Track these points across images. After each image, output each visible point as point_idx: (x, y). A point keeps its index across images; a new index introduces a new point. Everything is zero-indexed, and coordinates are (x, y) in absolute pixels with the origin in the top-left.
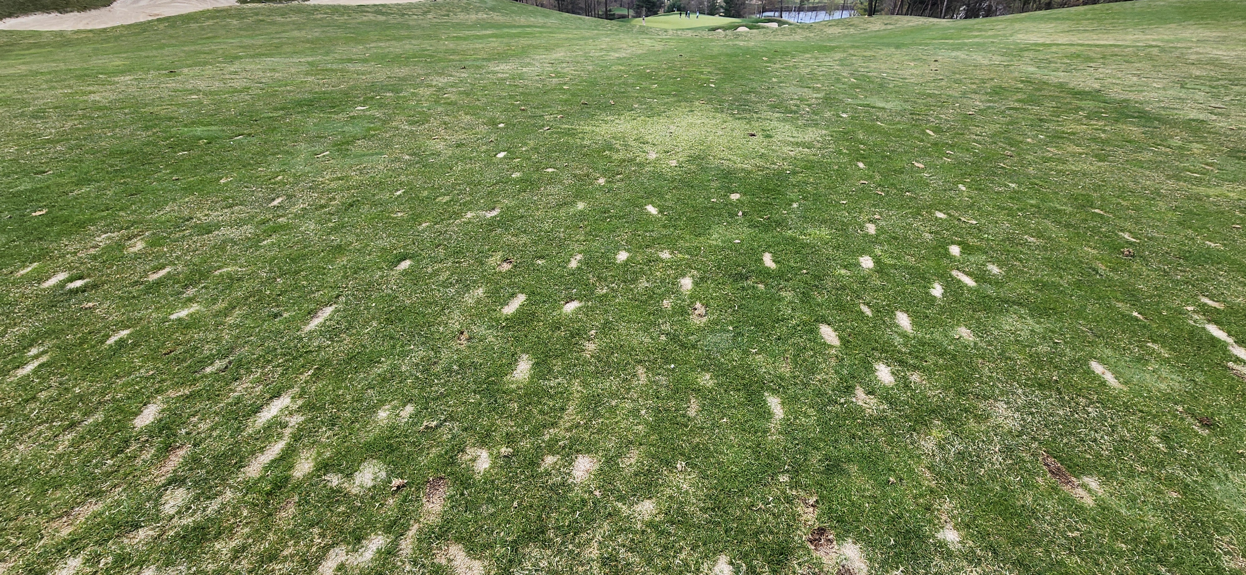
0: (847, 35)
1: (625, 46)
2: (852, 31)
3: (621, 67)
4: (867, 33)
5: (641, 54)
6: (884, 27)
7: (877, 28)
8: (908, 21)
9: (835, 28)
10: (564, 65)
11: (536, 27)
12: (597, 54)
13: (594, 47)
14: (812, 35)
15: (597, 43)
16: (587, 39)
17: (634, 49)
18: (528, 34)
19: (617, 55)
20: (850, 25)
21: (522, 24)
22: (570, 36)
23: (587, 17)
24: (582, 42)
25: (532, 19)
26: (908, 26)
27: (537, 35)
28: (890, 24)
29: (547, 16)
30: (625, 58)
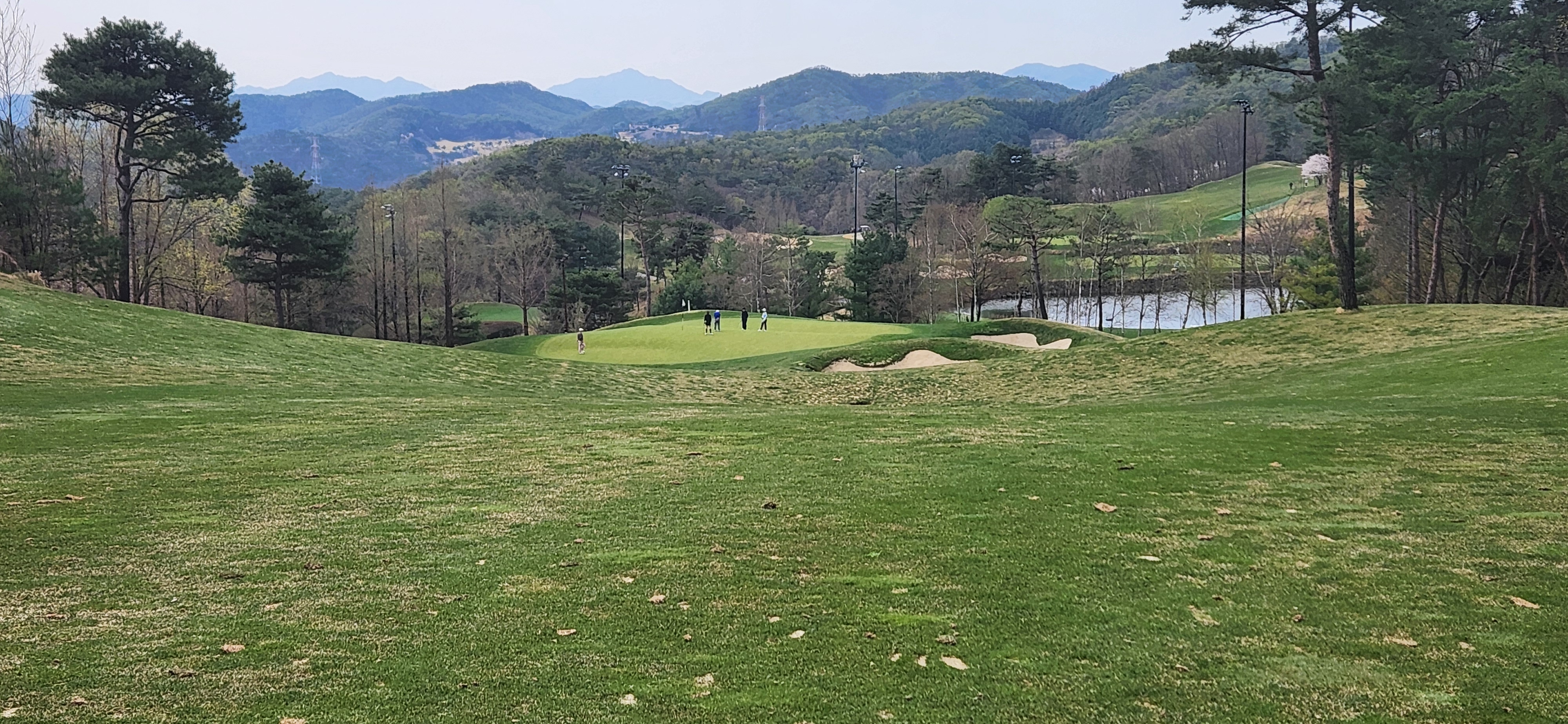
0: (1293, 370)
1: (536, 467)
2: (1306, 356)
3: (537, 584)
4: (1361, 363)
5: (610, 504)
6: (1409, 343)
7: (1387, 345)
8: (1486, 322)
9: (1244, 348)
10: (290, 582)
11: (187, 392)
12: (427, 514)
13: (415, 480)
14: (1172, 373)
15: (425, 457)
16: (386, 438)
17: (574, 482)
18: (150, 425)
19: (513, 515)
20: (1294, 339)
21: (133, 382)
22: (320, 428)
23: (383, 344)
24: (365, 457)
25: (175, 363)
26: (1491, 338)
27: (188, 429)
28: (1427, 331)
29: (232, 347)
30: (546, 527)
